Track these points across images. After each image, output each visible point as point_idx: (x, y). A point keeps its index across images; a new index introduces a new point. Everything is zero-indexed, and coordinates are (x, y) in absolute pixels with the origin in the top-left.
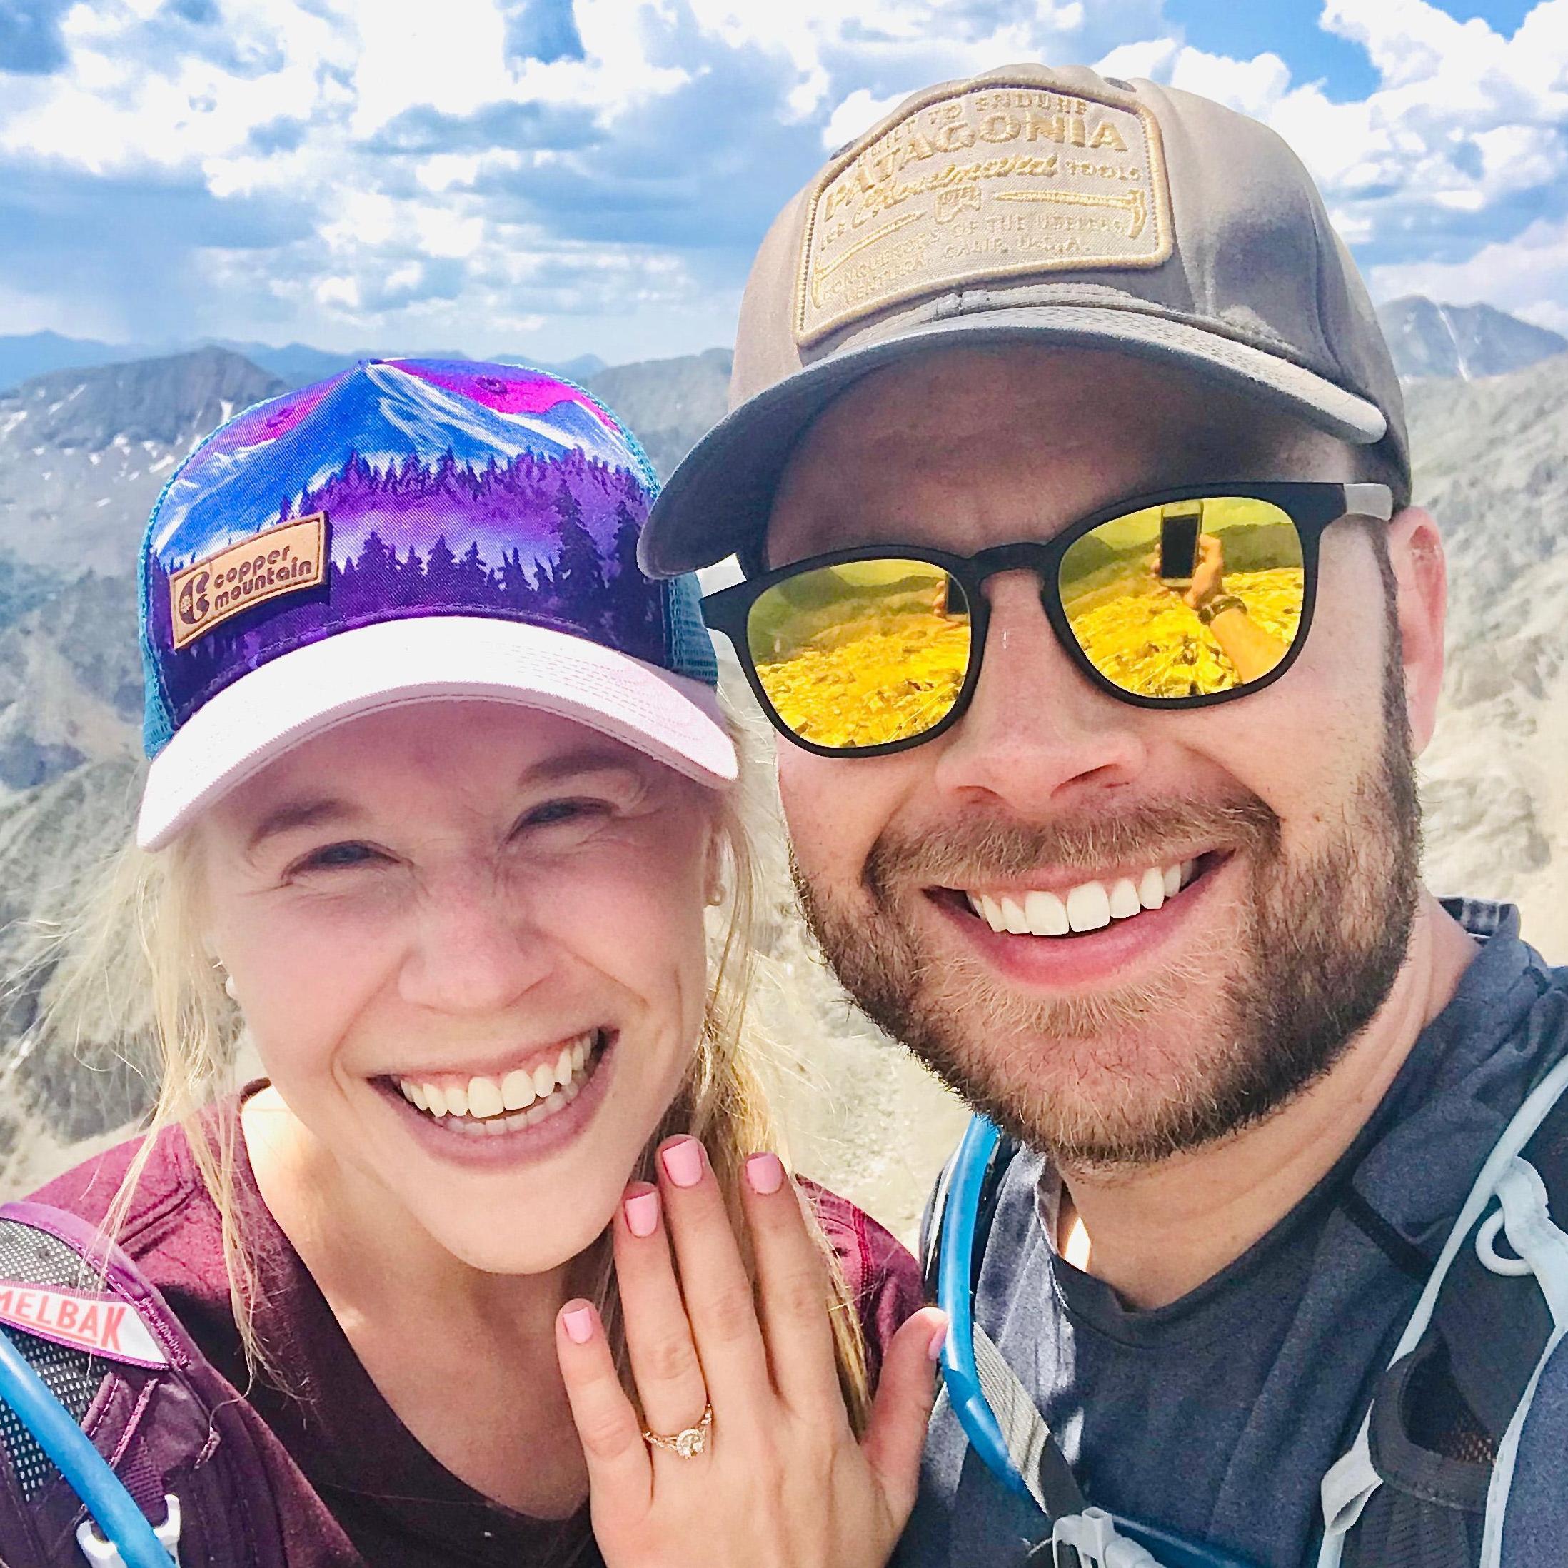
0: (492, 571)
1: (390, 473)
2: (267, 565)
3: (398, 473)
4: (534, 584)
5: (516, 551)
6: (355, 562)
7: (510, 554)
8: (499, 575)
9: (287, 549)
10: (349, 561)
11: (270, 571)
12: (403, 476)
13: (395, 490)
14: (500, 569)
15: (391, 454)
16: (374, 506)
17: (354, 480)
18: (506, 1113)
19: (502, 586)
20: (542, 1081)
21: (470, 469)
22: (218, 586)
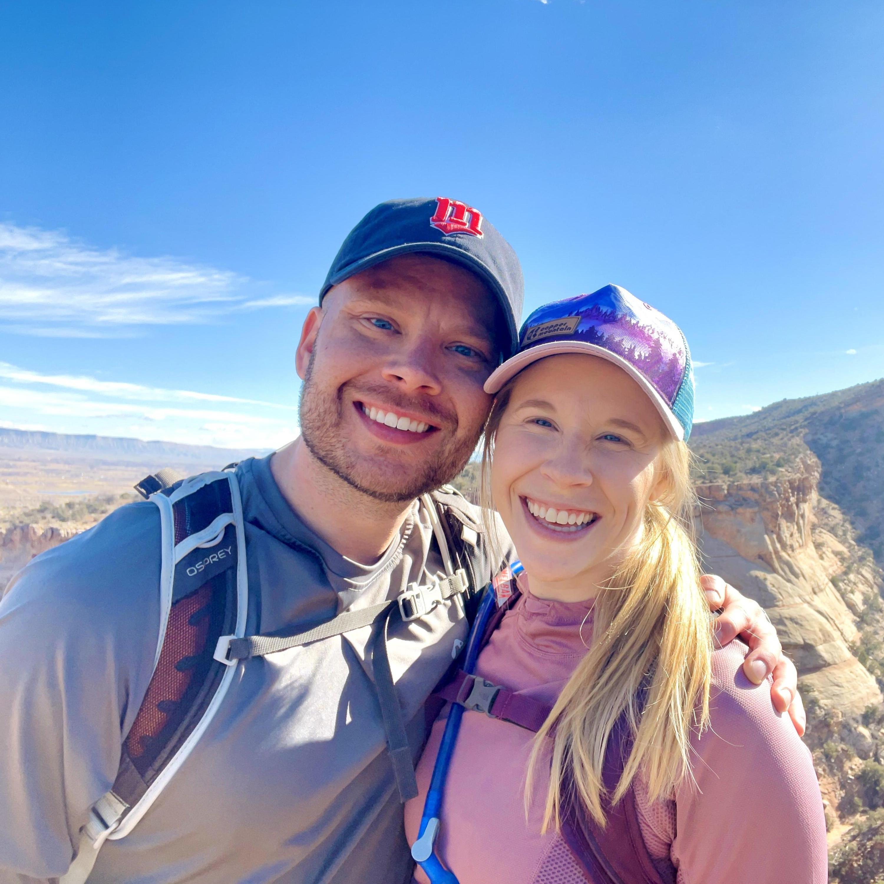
0: (625, 348)
1: (605, 313)
2: (558, 326)
3: (608, 314)
4: (637, 357)
5: (635, 346)
6: (584, 331)
7: (633, 346)
8: (626, 350)
9: (565, 324)
10: (583, 331)
11: (558, 328)
12: (609, 315)
13: (605, 317)
14: (628, 348)
15: (609, 308)
16: (597, 319)
17: (594, 311)
18: (556, 524)
19: (626, 353)
20: (572, 520)
21: (631, 321)
22: (541, 330)
